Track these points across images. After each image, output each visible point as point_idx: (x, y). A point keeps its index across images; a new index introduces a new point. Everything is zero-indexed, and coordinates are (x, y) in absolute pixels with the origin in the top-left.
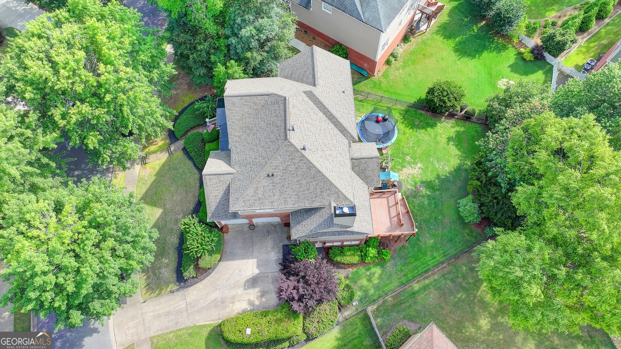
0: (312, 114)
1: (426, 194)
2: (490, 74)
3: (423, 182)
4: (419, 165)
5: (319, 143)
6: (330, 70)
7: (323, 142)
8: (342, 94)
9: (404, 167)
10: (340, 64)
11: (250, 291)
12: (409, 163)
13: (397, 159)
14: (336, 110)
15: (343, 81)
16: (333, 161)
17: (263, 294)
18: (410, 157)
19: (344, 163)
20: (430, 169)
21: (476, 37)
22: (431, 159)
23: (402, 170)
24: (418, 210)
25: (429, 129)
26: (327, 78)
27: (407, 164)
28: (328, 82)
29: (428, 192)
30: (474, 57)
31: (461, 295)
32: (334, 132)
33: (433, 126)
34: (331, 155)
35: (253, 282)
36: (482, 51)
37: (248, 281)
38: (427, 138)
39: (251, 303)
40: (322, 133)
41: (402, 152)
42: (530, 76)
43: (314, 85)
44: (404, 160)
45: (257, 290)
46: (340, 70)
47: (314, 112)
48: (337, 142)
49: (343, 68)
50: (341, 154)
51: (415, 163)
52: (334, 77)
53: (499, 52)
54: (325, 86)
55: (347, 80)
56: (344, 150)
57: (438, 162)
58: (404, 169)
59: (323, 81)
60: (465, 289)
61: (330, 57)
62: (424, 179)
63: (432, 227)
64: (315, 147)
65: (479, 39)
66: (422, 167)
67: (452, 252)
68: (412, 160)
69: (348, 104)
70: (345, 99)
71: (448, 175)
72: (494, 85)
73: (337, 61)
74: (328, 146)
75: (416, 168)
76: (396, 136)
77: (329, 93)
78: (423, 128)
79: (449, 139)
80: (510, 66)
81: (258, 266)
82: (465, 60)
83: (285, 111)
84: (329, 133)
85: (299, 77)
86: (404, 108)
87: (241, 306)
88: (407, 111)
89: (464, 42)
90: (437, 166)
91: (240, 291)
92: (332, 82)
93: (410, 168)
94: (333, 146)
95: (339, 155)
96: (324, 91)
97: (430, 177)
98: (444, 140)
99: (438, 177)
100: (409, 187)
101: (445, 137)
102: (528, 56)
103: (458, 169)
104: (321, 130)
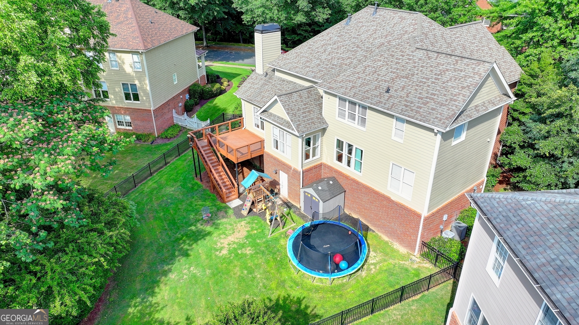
0: (382, 40)
1: (195, 225)
4: (225, 252)
5: (345, 41)
6: (436, 79)
7: (343, 46)
8: (385, 86)
9: (247, 237)
10: (442, 105)
12: (242, 246)
13: (264, 240)
14: (369, 66)
15: (407, 96)
16: (318, 52)
18: (246, 255)
19: (307, 67)
20: (204, 257)
22: (208, 272)
23: (248, 231)
24: (196, 205)
26: (422, 67)
27: (245, 243)
28: (415, 67)
29: (193, 228)
32: (346, 65)
34: (325, 51)
40: (353, 48)
41: (263, 252)
44: (255, 245)
46: (430, 98)
47: (383, 44)
48: (333, 65)
49: (433, 109)
50: (319, 65)
52: (421, 82)
54: (409, 59)
55: (406, 106)
56: (320, 71)
57: (194, 276)
58: (245, 234)
59: (420, 59)
61: (463, 88)
62: (208, 238)
63: (169, 201)
64: (344, 34)
66: (218, 253)
68: (239, 252)
69: (367, 91)
70: (376, 89)
71: (170, 266)
73: (451, 100)
74: (336, 51)
75: (227, 246)
76: (289, 255)
77: (397, 63)
84: (349, 58)
90: (192, 269)
92: (413, 75)
93: (236, 241)
94: (332, 58)
95: (318, 62)
96: (403, 56)
99: (186, 254)
100: (224, 220)
104: (358, 47)
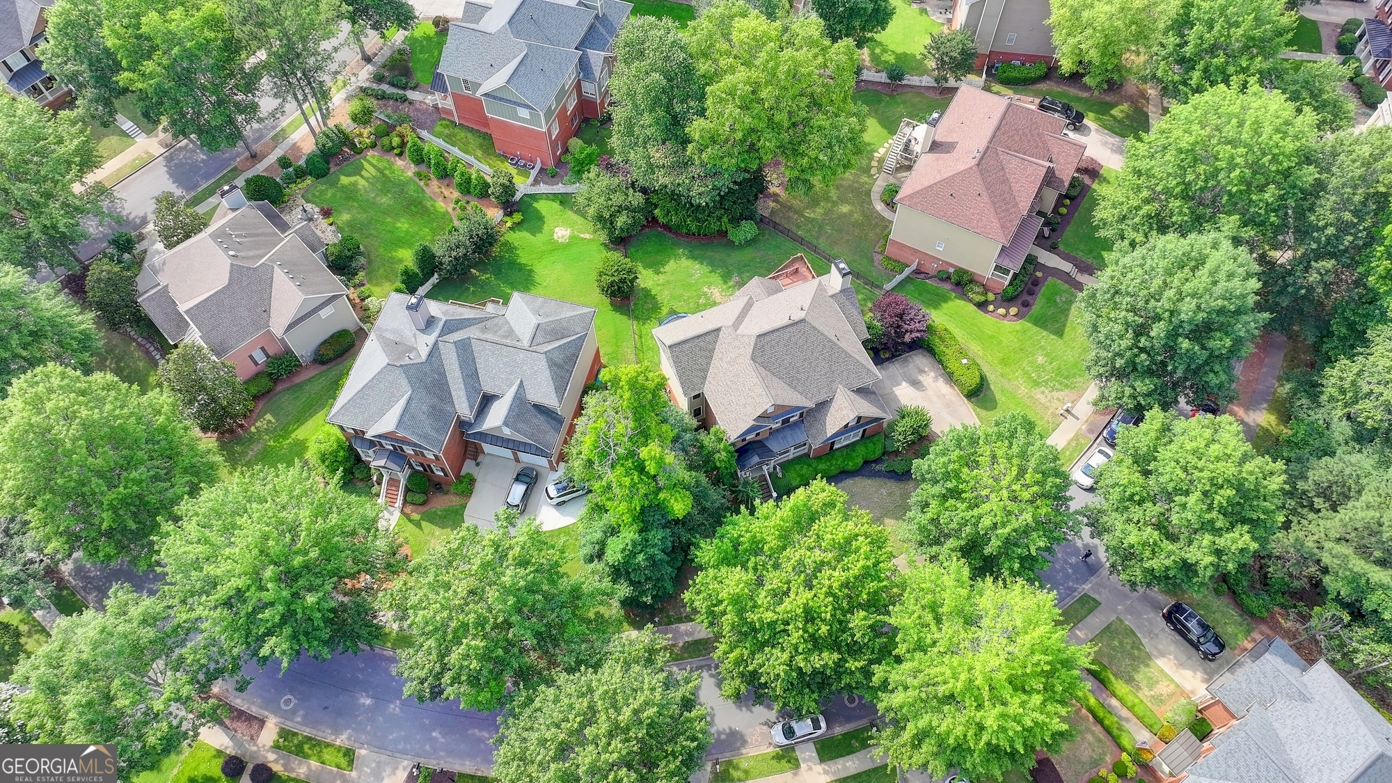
2: (552, 251)
3: (725, 282)
4: (706, 290)
11: (925, 383)
17: (922, 371)
21: (498, 272)
22: (693, 282)
25: (653, 293)
30: (531, 271)
31: (828, 229)
33: (647, 293)
35: (915, 384)
36: (519, 264)
37: (917, 389)
38: (666, 292)
39: (936, 379)
42: (544, 213)
43: (718, 330)
45: (921, 378)
51: (705, 294)
53: (516, 248)
60: (820, 227)
65: (500, 270)
66: (706, 286)
67: (789, 244)
72: (565, 246)
78: (654, 298)
79: (658, 273)
80: (534, 234)
81: (899, 384)
82: (537, 278)
83: (773, 332)
85: (706, 357)
86: (635, 323)
87: (942, 386)
88: (637, 318)
89: (511, 284)
91: (930, 393)
97: (716, 278)
98: (661, 277)
101: (656, 277)
102: (518, 217)
103: (694, 258)
